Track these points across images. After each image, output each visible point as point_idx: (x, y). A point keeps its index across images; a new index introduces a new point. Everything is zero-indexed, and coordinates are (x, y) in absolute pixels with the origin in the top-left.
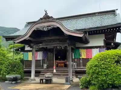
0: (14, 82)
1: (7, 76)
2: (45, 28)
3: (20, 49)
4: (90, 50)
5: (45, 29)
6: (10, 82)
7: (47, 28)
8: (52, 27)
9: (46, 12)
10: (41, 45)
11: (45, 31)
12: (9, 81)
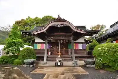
1: (25, 61)
3: (31, 42)
5: (59, 26)
8: (64, 25)
9: (59, 15)
10: (52, 38)
11: (58, 27)
12: (28, 65)
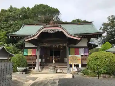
0: (24, 73)
2: (51, 31)
4: (78, 49)
6: (22, 73)
7: (53, 31)
8: (57, 31)
10: (45, 43)
